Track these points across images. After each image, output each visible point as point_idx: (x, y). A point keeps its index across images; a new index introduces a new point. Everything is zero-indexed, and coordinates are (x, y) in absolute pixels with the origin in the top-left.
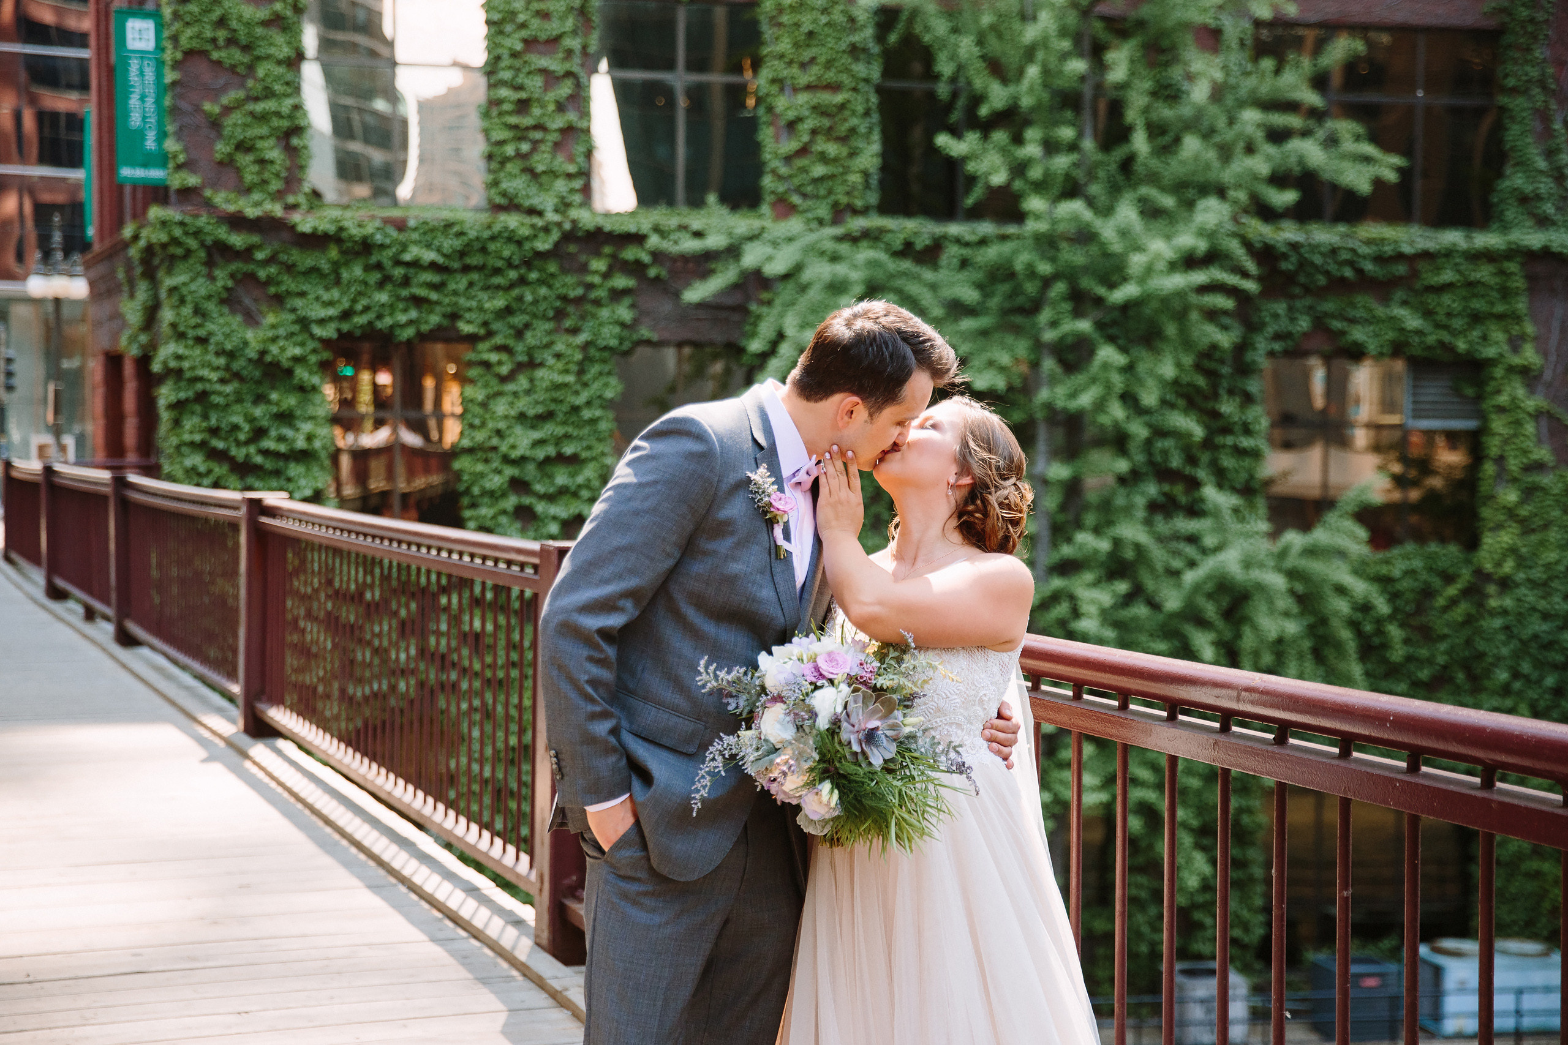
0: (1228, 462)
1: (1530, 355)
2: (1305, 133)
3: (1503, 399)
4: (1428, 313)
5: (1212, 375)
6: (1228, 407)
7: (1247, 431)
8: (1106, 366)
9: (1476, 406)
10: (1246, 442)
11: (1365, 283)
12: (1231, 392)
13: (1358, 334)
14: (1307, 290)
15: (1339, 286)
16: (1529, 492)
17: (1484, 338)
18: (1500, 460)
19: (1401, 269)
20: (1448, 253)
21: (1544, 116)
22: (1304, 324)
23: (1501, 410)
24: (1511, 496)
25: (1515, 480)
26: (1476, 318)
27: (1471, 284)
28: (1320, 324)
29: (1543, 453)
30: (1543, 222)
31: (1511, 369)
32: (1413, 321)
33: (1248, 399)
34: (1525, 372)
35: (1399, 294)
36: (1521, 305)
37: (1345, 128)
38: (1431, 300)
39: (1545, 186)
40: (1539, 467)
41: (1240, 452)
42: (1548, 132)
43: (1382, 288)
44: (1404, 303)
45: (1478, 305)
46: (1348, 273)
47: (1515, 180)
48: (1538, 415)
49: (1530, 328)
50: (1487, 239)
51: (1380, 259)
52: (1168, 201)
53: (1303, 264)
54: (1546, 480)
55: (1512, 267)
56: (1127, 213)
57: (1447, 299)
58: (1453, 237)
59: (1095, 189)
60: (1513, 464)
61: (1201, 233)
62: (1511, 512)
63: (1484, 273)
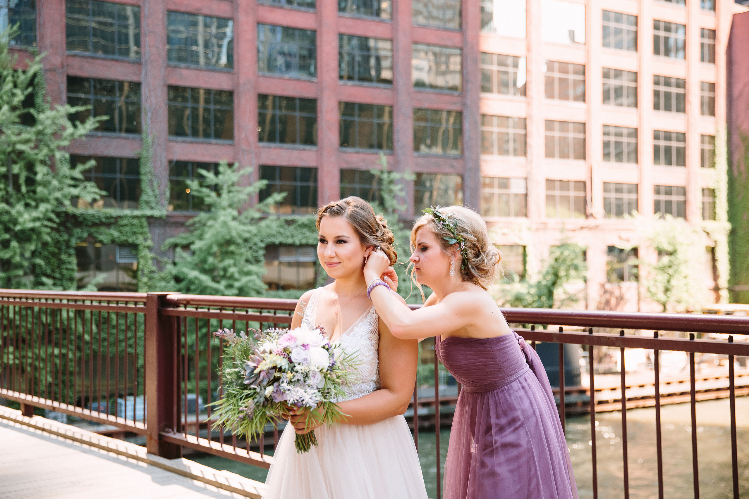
0: (65, 272)
1: (149, 243)
2: (75, 186)
3: (143, 254)
4: (121, 232)
5: (60, 249)
6: (64, 257)
7: (70, 263)
8: (14, 247)
9: (136, 256)
10: (69, 266)
11: (102, 224)
12: (65, 253)
13: (101, 237)
14: (87, 225)
15: (95, 225)
16: (150, 279)
17: (137, 239)
18: (142, 270)
19: (112, 220)
20: (126, 216)
21: (151, 181)
22: (85, 235)
23: (142, 257)
24: (145, 279)
25: (146, 276)
26: (134, 233)
27: (133, 225)
28: (90, 235)
29: (154, 268)
30: (152, 208)
31: (144, 247)
32: (116, 234)
33: (70, 255)
34: (149, 248)
35: (113, 227)
36: (146, 230)
37: (89, 184)
38: (121, 228)
39: (152, 199)
40: (152, 272)
41: (67, 269)
42: (152, 186)
43: (108, 225)
44: (115, 229)
45: (135, 230)
46: (98, 221)
47: (144, 197)
48: (153, 259)
49: (149, 235)
50: (137, 213)
51: (107, 218)
52: (33, 203)
53: (85, 219)
54: (156, 275)
55: (144, 220)
56: (20, 207)
57: (127, 229)
58: (127, 212)
59: (12, 200)
60: (146, 271)
61: (41, 212)
62: (146, 284)
63: (136, 221)
